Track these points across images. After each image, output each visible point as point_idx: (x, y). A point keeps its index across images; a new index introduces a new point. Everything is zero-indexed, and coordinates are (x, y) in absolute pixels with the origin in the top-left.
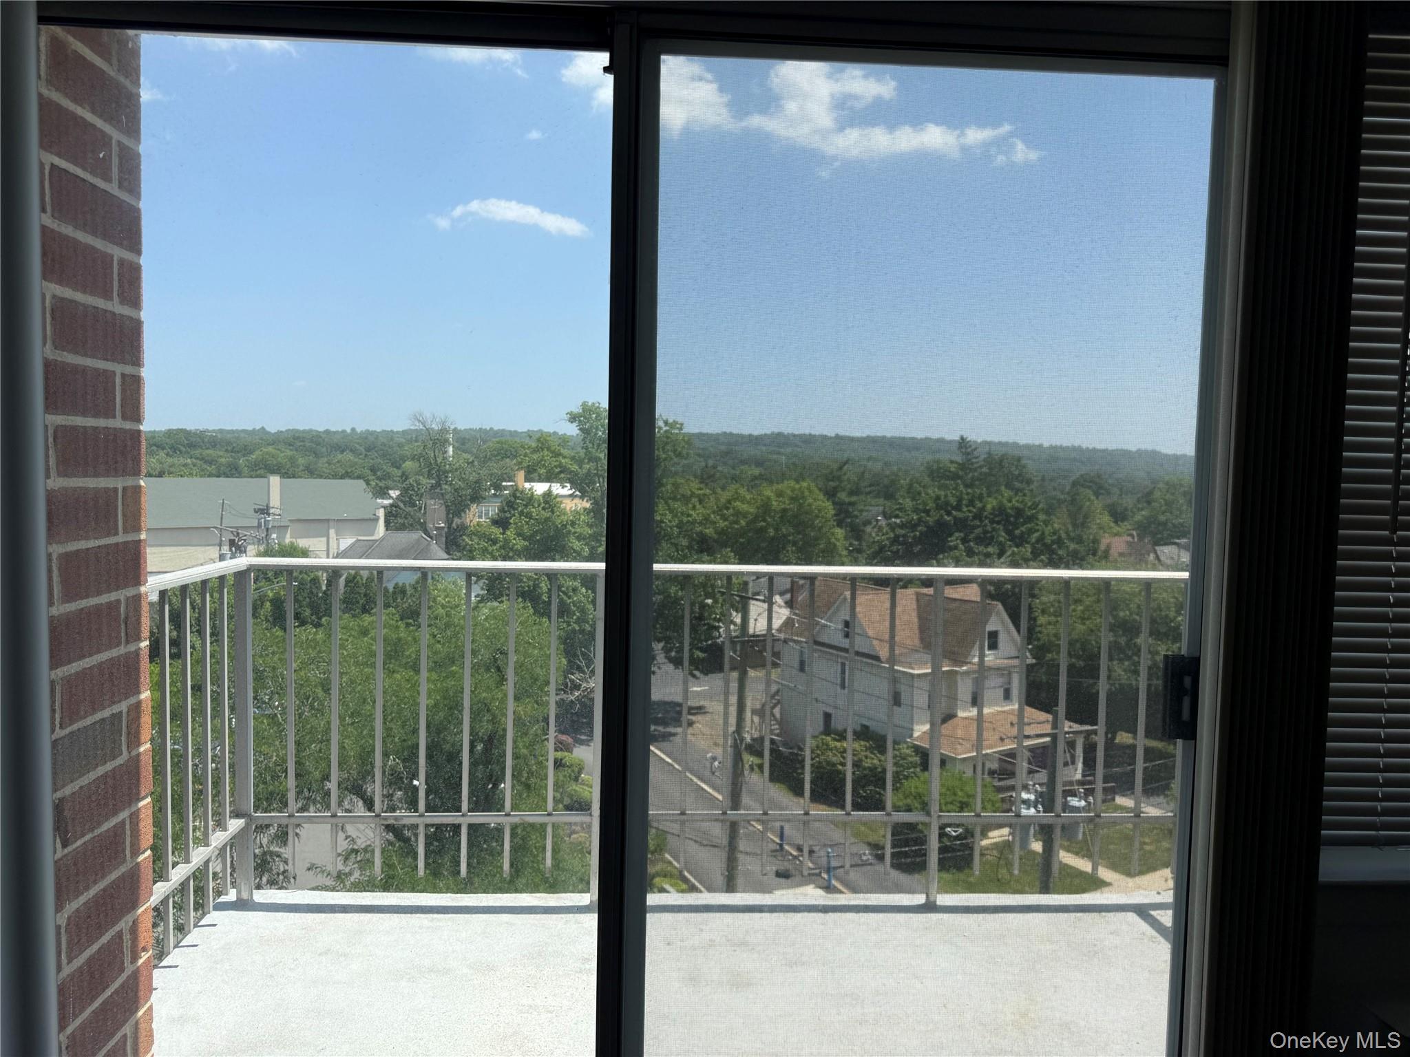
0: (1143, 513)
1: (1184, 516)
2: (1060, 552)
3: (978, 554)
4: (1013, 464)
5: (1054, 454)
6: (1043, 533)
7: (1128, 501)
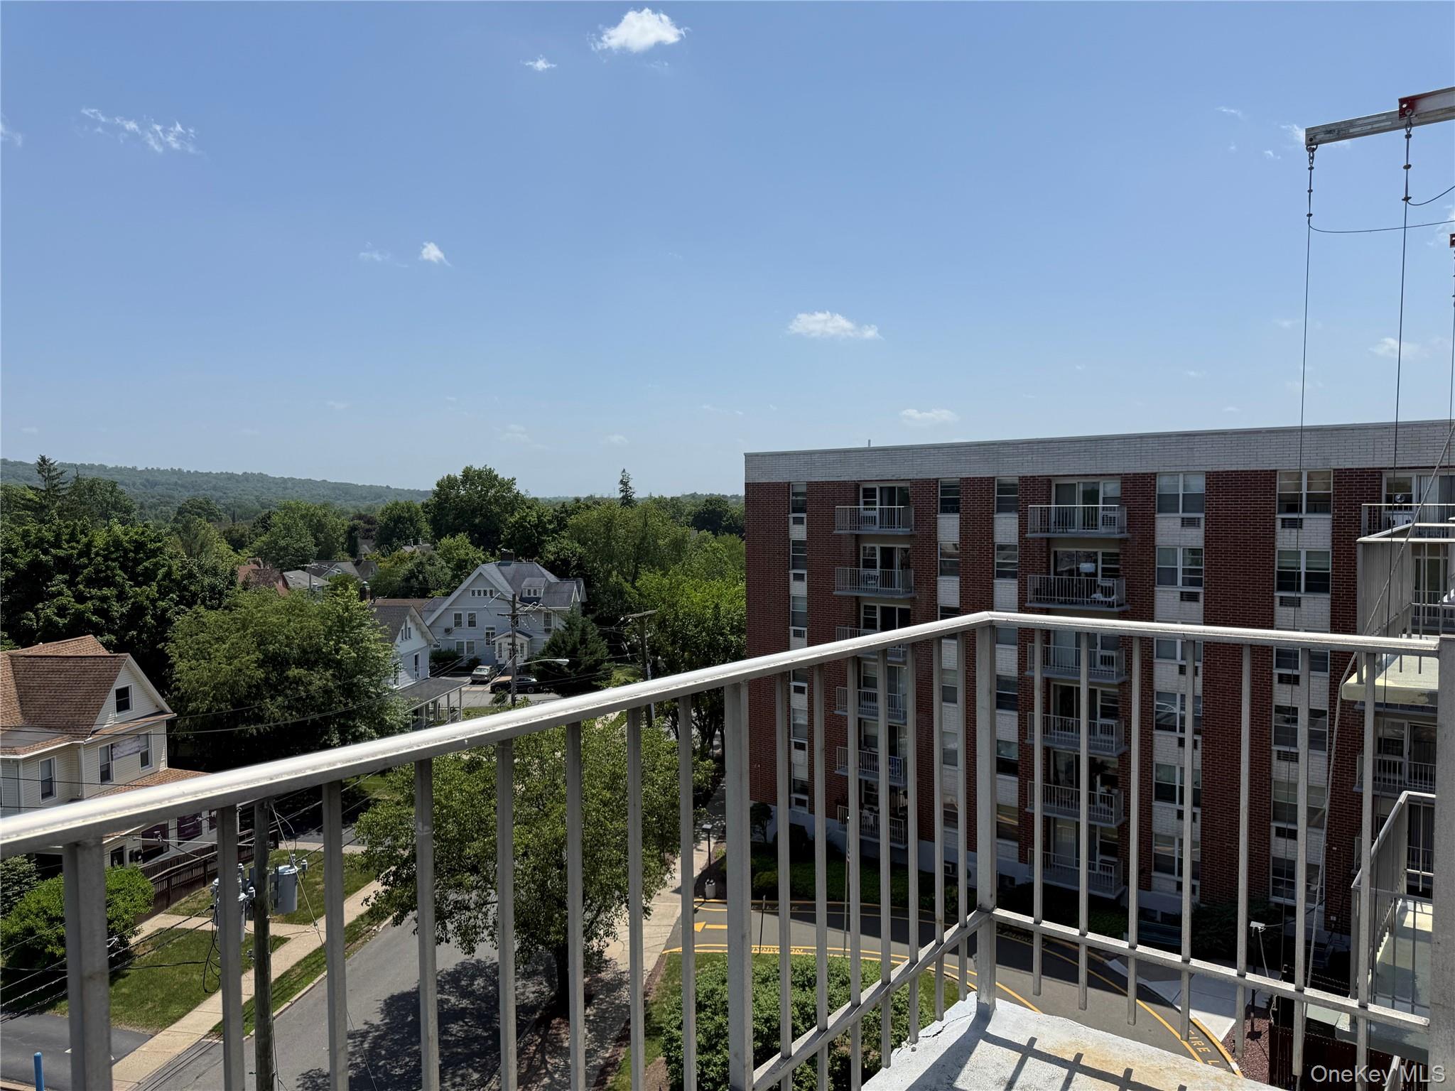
0: (263, 538)
1: (304, 540)
2: (193, 588)
3: (91, 598)
4: (107, 491)
5: (150, 479)
6: (170, 567)
7: (244, 527)
